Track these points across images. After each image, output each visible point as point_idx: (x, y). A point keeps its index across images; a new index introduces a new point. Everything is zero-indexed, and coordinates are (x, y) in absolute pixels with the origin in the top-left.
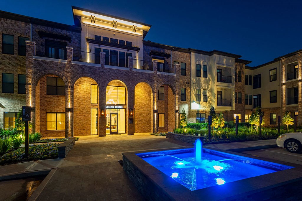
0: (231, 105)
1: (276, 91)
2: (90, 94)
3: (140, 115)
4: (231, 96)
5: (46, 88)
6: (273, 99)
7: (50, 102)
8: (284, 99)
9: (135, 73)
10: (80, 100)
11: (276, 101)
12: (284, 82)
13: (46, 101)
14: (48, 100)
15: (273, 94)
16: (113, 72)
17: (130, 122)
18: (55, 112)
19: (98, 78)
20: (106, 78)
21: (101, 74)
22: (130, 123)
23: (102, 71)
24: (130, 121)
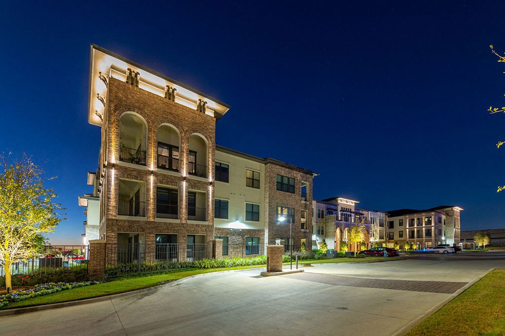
0: (383, 239)
1: (402, 231)
4: (383, 234)
6: (401, 236)
8: (408, 236)
11: (402, 237)
12: (407, 227)
15: (401, 233)
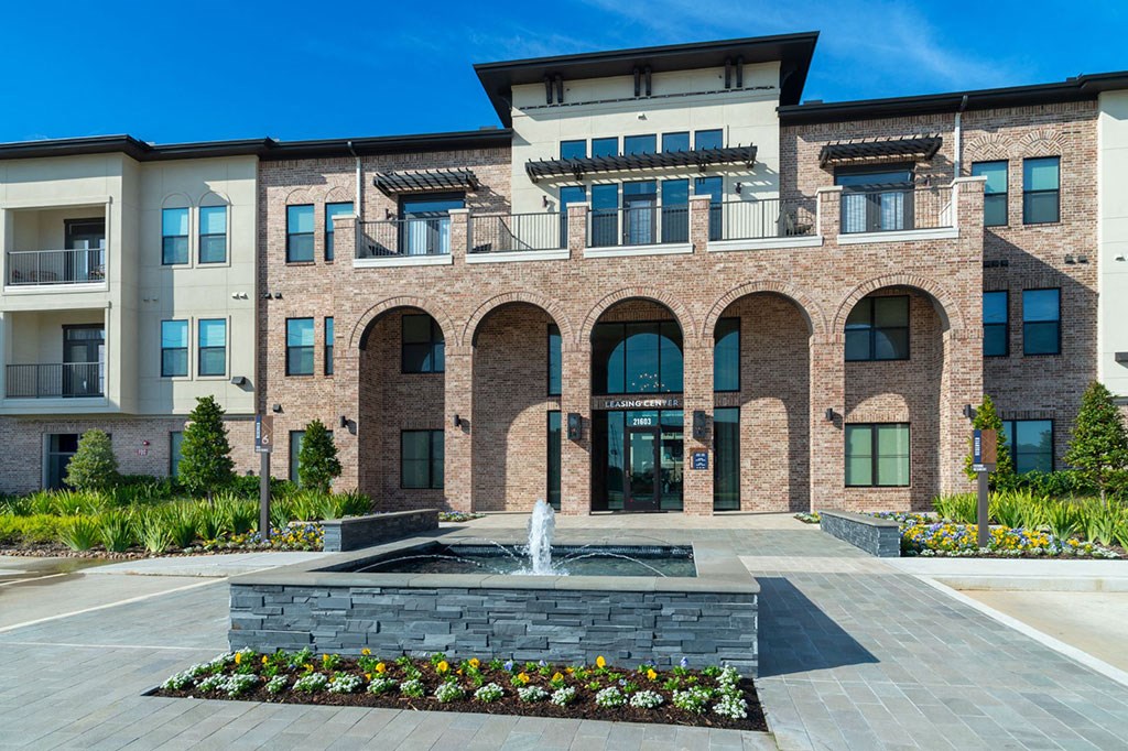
2: (545, 359)
3: (766, 434)
5: (399, 353)
7: (410, 395)
9: (719, 260)
10: (509, 383)
13: (401, 394)
14: (403, 389)
16: (619, 270)
17: (695, 463)
18: (428, 427)
19: (556, 300)
20: (591, 295)
21: (570, 284)
22: (695, 468)
23: (573, 272)
24: (695, 458)
